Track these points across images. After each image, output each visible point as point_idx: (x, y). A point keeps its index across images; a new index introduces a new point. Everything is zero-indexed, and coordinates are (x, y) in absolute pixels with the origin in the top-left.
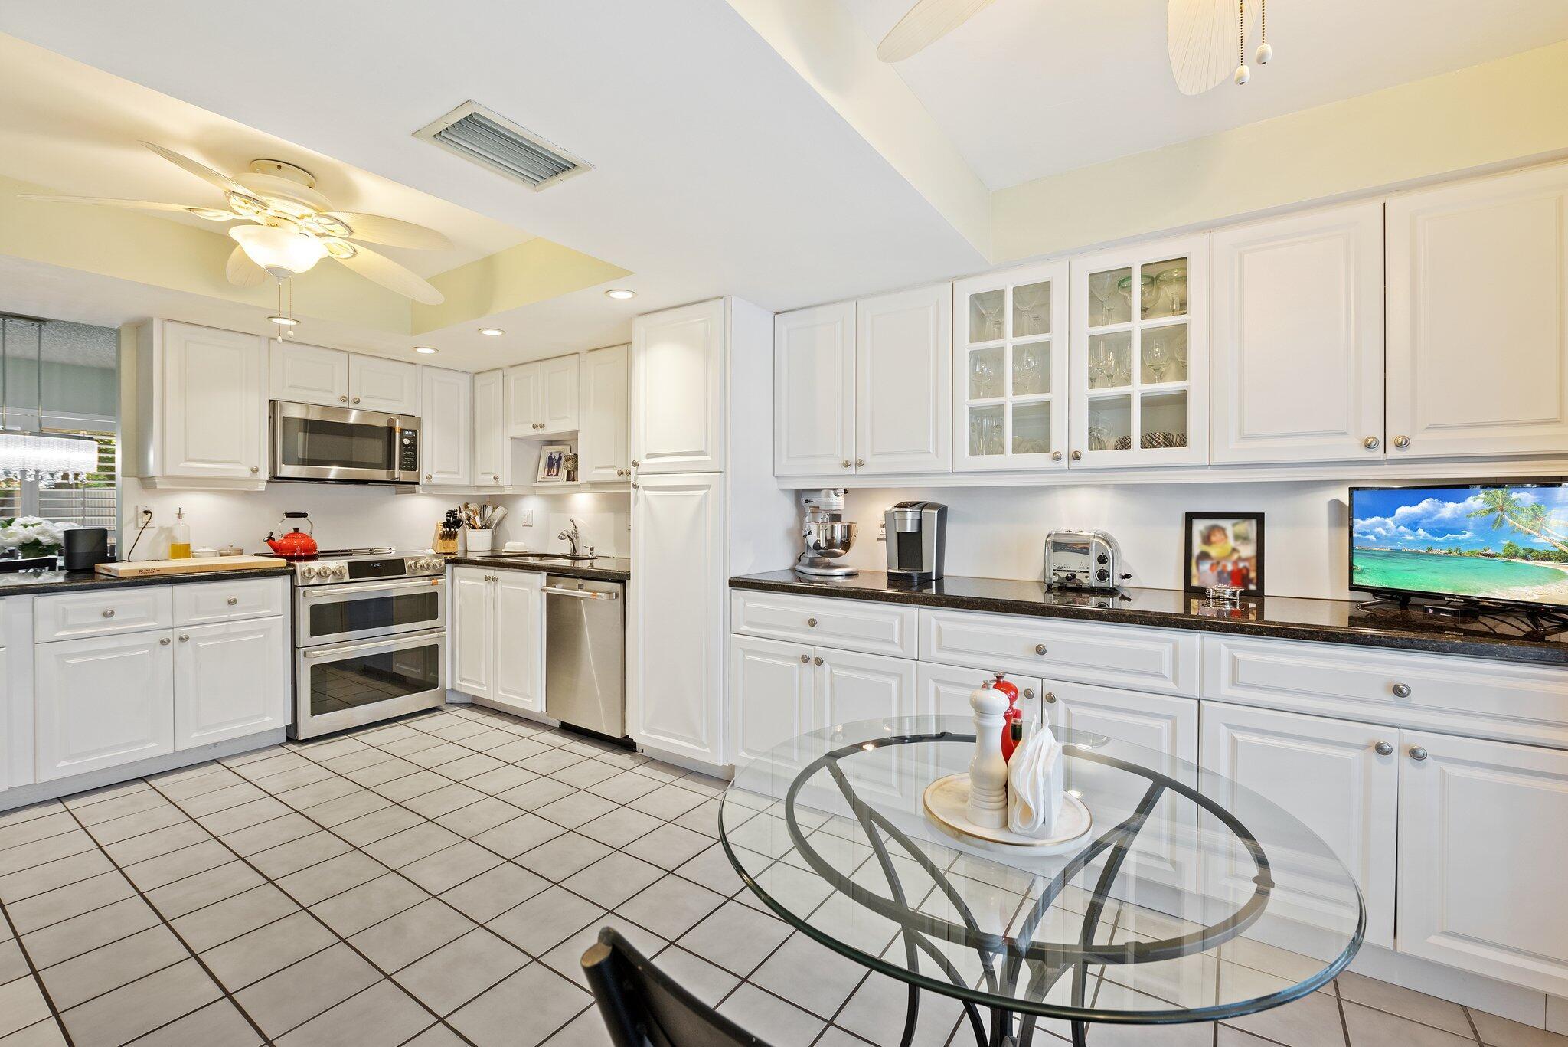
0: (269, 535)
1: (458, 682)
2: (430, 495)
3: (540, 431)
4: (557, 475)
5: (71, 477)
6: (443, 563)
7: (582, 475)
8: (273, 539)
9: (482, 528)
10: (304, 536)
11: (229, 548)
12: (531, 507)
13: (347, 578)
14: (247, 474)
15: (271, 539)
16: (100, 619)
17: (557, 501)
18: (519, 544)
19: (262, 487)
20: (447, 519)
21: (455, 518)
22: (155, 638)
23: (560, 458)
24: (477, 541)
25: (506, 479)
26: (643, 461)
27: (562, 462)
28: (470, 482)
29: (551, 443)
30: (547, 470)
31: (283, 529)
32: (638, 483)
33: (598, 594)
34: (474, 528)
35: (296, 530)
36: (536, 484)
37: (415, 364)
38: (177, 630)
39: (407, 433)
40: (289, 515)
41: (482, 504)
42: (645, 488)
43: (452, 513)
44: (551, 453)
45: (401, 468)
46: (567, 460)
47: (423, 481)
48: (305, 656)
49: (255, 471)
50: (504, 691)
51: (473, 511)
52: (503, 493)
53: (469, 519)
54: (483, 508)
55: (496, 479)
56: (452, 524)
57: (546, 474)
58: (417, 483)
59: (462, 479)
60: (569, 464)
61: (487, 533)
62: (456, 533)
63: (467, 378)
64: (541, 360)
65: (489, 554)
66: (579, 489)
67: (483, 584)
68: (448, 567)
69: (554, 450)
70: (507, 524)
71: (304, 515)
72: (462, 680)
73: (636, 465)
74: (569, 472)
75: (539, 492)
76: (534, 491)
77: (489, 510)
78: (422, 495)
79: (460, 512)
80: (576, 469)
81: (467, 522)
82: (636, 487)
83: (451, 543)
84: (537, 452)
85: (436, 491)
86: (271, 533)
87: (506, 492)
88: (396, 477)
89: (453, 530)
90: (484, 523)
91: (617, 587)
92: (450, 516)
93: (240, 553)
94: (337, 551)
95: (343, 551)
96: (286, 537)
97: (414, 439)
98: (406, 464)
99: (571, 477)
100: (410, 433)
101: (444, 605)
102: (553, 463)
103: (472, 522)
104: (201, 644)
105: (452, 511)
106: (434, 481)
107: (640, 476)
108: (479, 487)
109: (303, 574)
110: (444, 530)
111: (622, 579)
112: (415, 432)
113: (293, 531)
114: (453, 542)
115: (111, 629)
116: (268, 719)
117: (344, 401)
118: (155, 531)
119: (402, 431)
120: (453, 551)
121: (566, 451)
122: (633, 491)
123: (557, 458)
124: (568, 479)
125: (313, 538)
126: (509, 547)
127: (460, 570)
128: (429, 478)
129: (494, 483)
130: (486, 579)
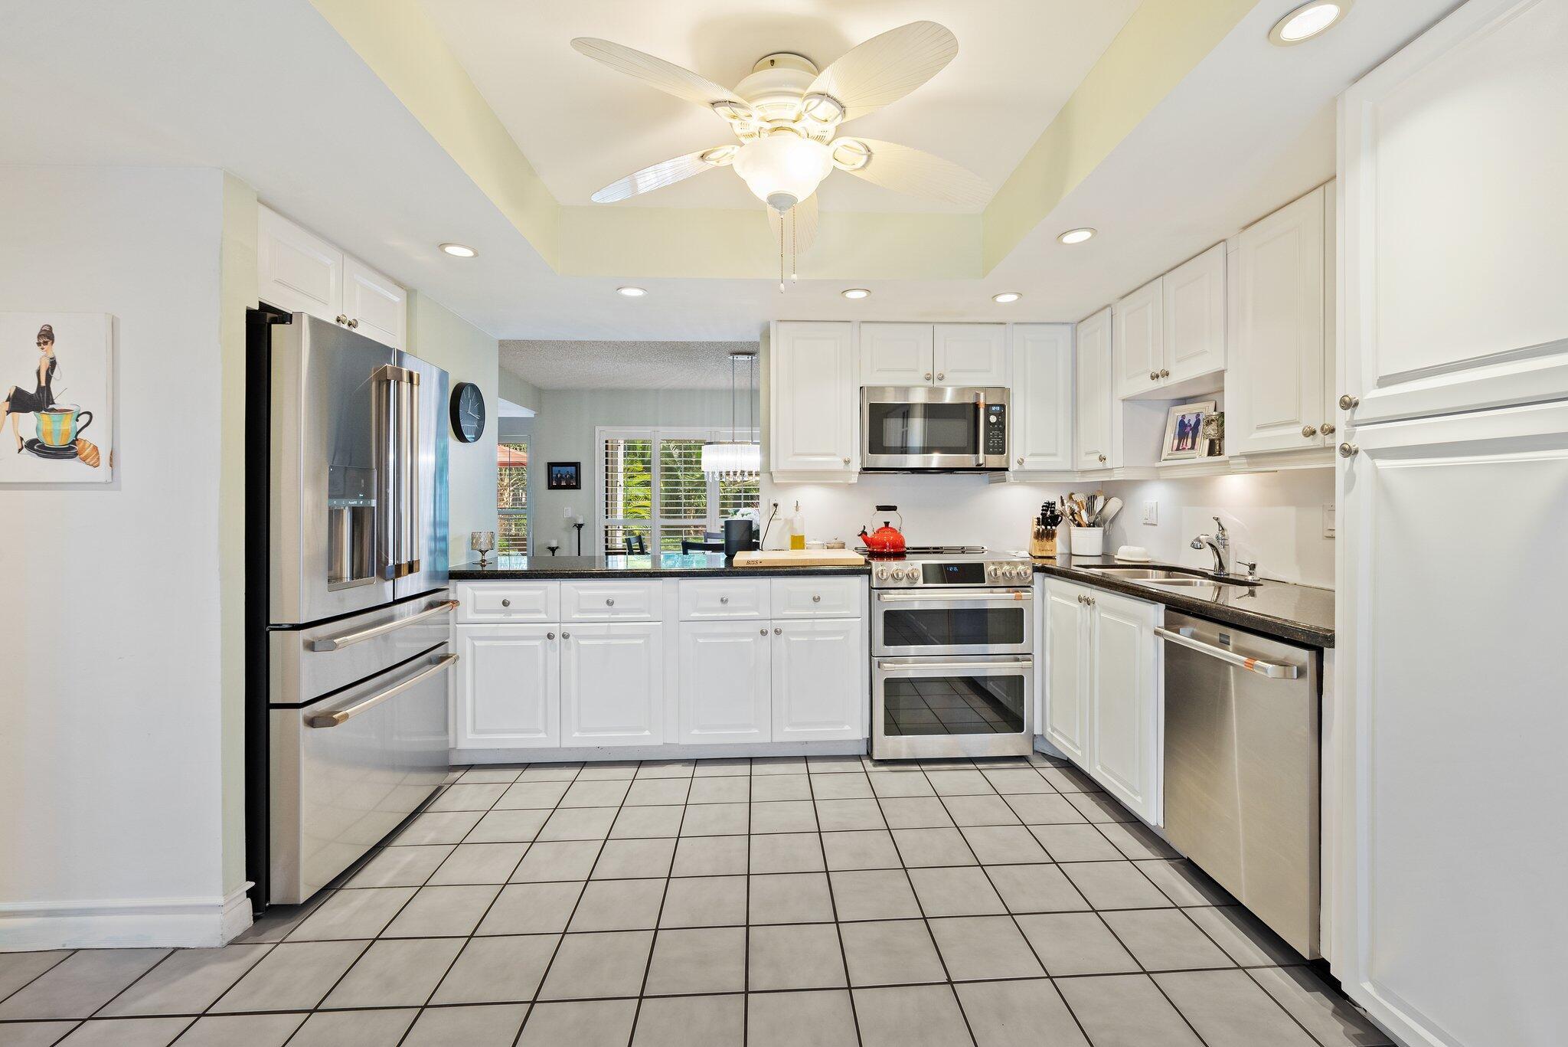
0: (862, 529)
1: (1049, 730)
2: (1022, 483)
3: (1162, 382)
4: (1193, 448)
5: (731, 473)
6: (1029, 571)
7: (1231, 445)
8: (866, 534)
9: (1092, 525)
10: (893, 530)
11: (834, 541)
12: (1155, 497)
13: (920, 583)
14: (841, 466)
15: (864, 533)
16: (719, 604)
17: (1194, 488)
18: (1137, 549)
19: (854, 479)
20: (1042, 514)
21: (1052, 512)
22: (757, 627)
23: (1198, 422)
24: (1085, 543)
25: (1115, 461)
26: (1370, 395)
27: (1201, 428)
28: (1072, 465)
29: (1184, 401)
30: (1176, 442)
31: (875, 522)
32: (1353, 444)
33: (1259, 663)
34: (1079, 525)
35: (887, 524)
36: (1158, 464)
37: (1005, 324)
38: (774, 621)
39: (994, 408)
40: (880, 508)
41: (1090, 494)
42: (1374, 454)
43: (1049, 506)
44: (1184, 417)
45: (986, 452)
46: (1209, 423)
47: (1014, 466)
48: (879, 667)
49: (847, 462)
50: (1103, 768)
51: (1077, 504)
52: (1112, 479)
53: (1073, 513)
54: (1092, 499)
55: (1102, 459)
56: (1049, 519)
57: (1175, 448)
58: (1006, 469)
59: (1061, 462)
60: (1212, 430)
61: (1097, 532)
62: (1054, 531)
63: (1067, 329)
64: (1162, 275)
65: (1097, 561)
66: (1228, 469)
67: (1077, 605)
68: (1038, 576)
69: (1189, 411)
70: (1124, 522)
71: (894, 508)
72: (1054, 729)
73: (1348, 404)
74: (1212, 443)
75: (1164, 475)
76: (1157, 475)
77: (1099, 504)
78: (1016, 484)
79: (1063, 504)
80: (1222, 437)
81: (1071, 517)
82: (1348, 452)
83: (1048, 545)
84: (1161, 417)
85: (1029, 477)
86: (865, 527)
87: (1117, 476)
88: (981, 462)
89: (1049, 527)
90: (1092, 518)
91: (1303, 656)
92: (1047, 511)
93: (843, 546)
94: (928, 548)
95: (934, 548)
96: (878, 532)
97: (1001, 415)
98: (993, 447)
99: (1214, 449)
100: (998, 408)
101: (1032, 625)
102: (1186, 431)
103: (1076, 518)
104: (792, 639)
105: (1049, 503)
106: (1027, 466)
107: (1359, 429)
108: (1084, 472)
109: (877, 575)
110: (1039, 527)
111: (1318, 643)
112: (1003, 406)
113: (884, 526)
114: (1050, 543)
115: (726, 615)
116: (847, 727)
117: (928, 379)
118: (781, 523)
119: (988, 407)
120: (1050, 554)
121: (1206, 409)
122: (1341, 463)
123: (1192, 423)
124: (1211, 453)
125: (902, 534)
126: (1125, 553)
127: (1053, 583)
128: (1021, 463)
129: (1099, 465)
130: (1080, 600)
